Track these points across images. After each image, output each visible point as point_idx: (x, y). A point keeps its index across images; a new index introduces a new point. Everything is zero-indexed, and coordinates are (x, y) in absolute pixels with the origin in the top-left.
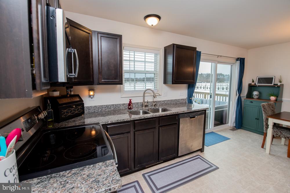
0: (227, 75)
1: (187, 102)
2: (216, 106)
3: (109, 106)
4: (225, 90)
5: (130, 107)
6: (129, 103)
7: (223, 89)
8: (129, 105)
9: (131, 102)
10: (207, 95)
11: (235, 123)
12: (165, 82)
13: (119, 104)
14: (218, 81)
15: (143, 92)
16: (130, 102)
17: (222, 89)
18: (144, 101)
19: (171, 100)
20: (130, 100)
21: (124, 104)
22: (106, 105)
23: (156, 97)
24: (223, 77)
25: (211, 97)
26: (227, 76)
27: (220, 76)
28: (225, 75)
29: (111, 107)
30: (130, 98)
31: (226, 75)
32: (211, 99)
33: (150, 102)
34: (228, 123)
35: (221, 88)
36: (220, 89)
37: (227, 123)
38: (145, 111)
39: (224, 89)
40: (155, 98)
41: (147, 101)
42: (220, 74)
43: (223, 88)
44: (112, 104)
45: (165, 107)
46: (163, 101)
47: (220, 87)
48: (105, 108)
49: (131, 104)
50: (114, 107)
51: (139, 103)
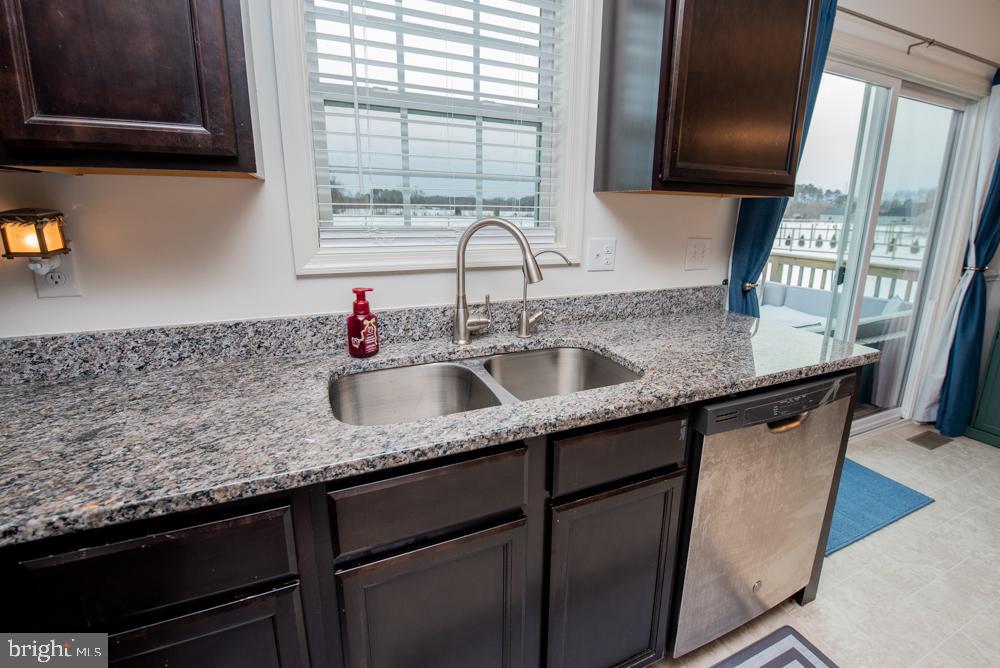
0: (833, 190)
1: (727, 309)
2: (864, 320)
3: (208, 336)
4: (826, 246)
5: (356, 342)
6: (350, 311)
7: (819, 243)
8: (355, 327)
9: (366, 306)
10: (786, 268)
11: (937, 407)
12: (606, 181)
13: (281, 322)
14: (798, 215)
15: (456, 248)
16: (361, 306)
17: (814, 243)
18: (462, 298)
19: (638, 295)
20: (361, 295)
21: (323, 321)
22: (182, 331)
23: (541, 277)
24: (815, 199)
25: (841, 279)
26: (833, 197)
27: (807, 196)
28: (824, 192)
29: (226, 342)
30: (360, 283)
31: (828, 192)
32: (841, 287)
33: (502, 306)
34: (899, 404)
35: (811, 240)
36: (807, 243)
37: (894, 402)
38: (457, 364)
39: (824, 243)
40: (530, 281)
41: (484, 301)
42: (806, 187)
43: (820, 238)
44: (231, 319)
45: (601, 343)
46: (588, 301)
47: (807, 235)
48: (175, 346)
49: (366, 322)
50: (245, 341)
51: (427, 310)
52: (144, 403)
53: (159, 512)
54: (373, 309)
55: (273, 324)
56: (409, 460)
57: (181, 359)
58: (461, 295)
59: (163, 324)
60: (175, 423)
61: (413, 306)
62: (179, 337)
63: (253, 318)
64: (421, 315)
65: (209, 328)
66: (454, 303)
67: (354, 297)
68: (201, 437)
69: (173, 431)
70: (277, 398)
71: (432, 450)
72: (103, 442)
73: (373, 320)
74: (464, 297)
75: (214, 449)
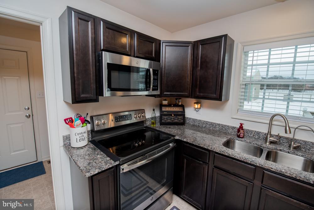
3: (214, 125)
5: (238, 134)
9: (242, 127)
13: (227, 126)
15: (270, 119)
18: (269, 132)
20: (241, 124)
21: (234, 128)
22: (211, 123)
29: (217, 127)
30: (242, 122)
38: (262, 148)
40: (286, 133)
44: (218, 123)
48: (210, 125)
49: (241, 130)
50: (220, 127)
51: (260, 132)
52: (202, 132)
53: (195, 144)
54: (244, 128)
55: (225, 126)
56: (227, 154)
57: (210, 127)
58: (269, 131)
59: (209, 121)
60: (203, 135)
61: (257, 130)
62: (210, 124)
63: (222, 124)
64: (258, 133)
65: (215, 123)
66: (267, 132)
67: (240, 125)
68: (204, 138)
69: (202, 136)
70: (218, 138)
71: (232, 155)
72: (195, 134)
73: (243, 131)
74: (270, 132)
75: (204, 140)
